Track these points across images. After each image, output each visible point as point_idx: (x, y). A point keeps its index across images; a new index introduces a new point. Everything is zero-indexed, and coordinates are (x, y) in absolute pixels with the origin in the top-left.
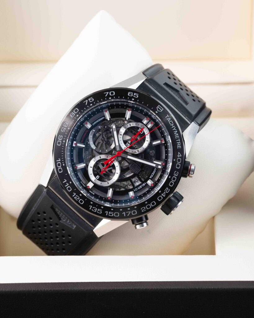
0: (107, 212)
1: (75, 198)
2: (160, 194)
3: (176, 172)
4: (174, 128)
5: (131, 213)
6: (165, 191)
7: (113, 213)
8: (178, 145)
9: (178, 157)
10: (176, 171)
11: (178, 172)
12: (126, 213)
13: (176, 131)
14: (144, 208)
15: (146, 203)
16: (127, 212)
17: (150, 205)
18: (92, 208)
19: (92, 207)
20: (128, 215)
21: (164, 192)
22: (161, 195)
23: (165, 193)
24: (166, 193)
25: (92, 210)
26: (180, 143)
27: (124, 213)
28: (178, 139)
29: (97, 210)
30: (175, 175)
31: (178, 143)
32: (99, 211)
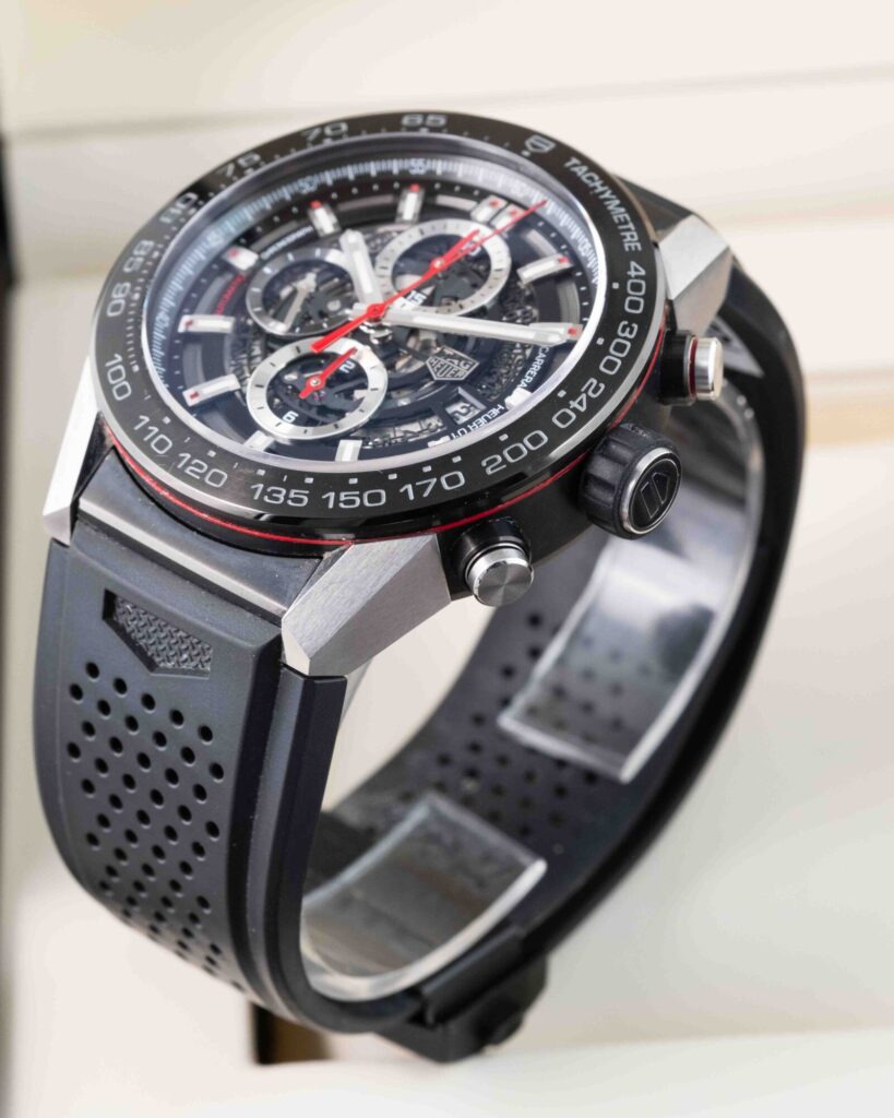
0: (332, 495)
1: (187, 471)
2: (564, 403)
3: (629, 325)
4: (603, 193)
5: (438, 484)
6: (586, 391)
7: (361, 496)
8: (629, 239)
9: (630, 277)
10: (626, 323)
11: (635, 326)
12: (414, 488)
13: (617, 202)
14: (495, 460)
15: (504, 437)
16: (418, 484)
17: (521, 445)
18: (264, 492)
19: (264, 490)
20: (426, 495)
21: (580, 394)
22: (568, 406)
23: (584, 396)
24: (588, 398)
25: (266, 499)
26: (635, 234)
27: (409, 487)
28: (626, 223)
29: (287, 497)
30: (623, 335)
31: (628, 234)
32: (294, 500)
